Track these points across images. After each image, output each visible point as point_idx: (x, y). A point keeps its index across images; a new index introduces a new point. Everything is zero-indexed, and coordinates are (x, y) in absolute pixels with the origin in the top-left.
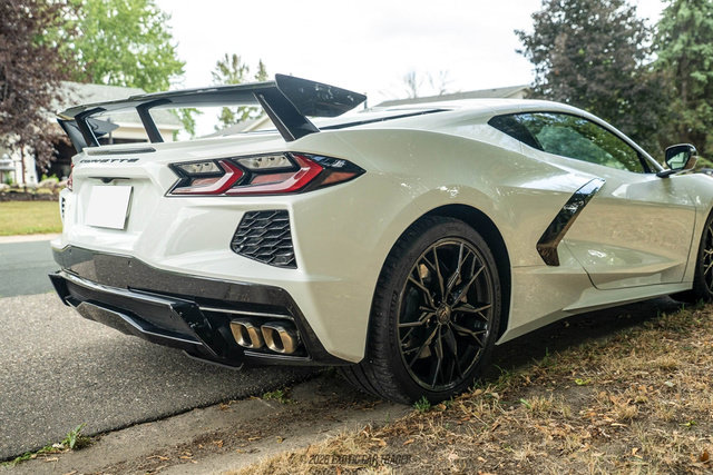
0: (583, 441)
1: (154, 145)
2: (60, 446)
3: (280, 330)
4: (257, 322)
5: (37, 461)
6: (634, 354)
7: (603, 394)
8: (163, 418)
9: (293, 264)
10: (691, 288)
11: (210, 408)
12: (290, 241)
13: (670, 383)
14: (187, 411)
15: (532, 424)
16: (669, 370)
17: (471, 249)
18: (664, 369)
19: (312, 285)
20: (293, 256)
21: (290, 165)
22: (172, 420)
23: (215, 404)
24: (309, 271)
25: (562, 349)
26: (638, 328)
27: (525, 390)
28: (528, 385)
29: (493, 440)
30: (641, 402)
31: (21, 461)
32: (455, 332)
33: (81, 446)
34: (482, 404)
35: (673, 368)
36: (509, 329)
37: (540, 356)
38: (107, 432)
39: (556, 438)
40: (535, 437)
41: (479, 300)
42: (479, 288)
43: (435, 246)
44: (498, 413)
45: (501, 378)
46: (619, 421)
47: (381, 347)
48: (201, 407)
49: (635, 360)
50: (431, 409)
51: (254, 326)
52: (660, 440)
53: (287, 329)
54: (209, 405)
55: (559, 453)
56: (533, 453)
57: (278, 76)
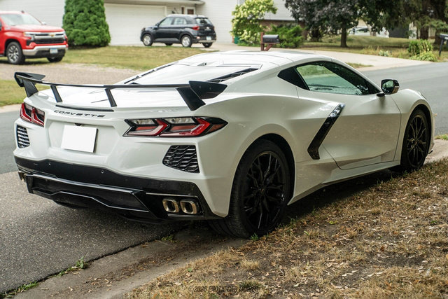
0: (333, 247)
1: (113, 108)
2: (76, 267)
3: (192, 203)
4: (178, 199)
5: (69, 275)
6: (360, 207)
7: (343, 227)
8: (116, 253)
9: (198, 171)
10: (399, 163)
11: (137, 247)
12: (196, 160)
13: (375, 221)
14: (126, 249)
15: (310, 242)
16: (377, 214)
17: (275, 156)
18: (374, 214)
19: (208, 181)
20: (198, 167)
21: (193, 122)
22: (121, 254)
23: (138, 245)
24: (206, 174)
25: (322, 207)
26: (365, 191)
27: (304, 227)
28: (305, 226)
29: (293, 249)
30: (360, 230)
31: (62, 275)
32: (267, 199)
33: (85, 267)
34: (285, 235)
35: (378, 213)
36: (294, 196)
37: (309, 211)
38: (93, 260)
39: (321, 246)
40: (311, 246)
41: (279, 181)
42: (278, 176)
43: (258, 156)
44: (293, 239)
45: (291, 223)
46: (349, 238)
47: (236, 209)
48: (132, 247)
49: (359, 210)
50: (259, 239)
51: (177, 201)
52: (365, 244)
53: (195, 202)
54: (136, 245)
55: (323, 252)
56: (312, 252)
57: (190, 82)
